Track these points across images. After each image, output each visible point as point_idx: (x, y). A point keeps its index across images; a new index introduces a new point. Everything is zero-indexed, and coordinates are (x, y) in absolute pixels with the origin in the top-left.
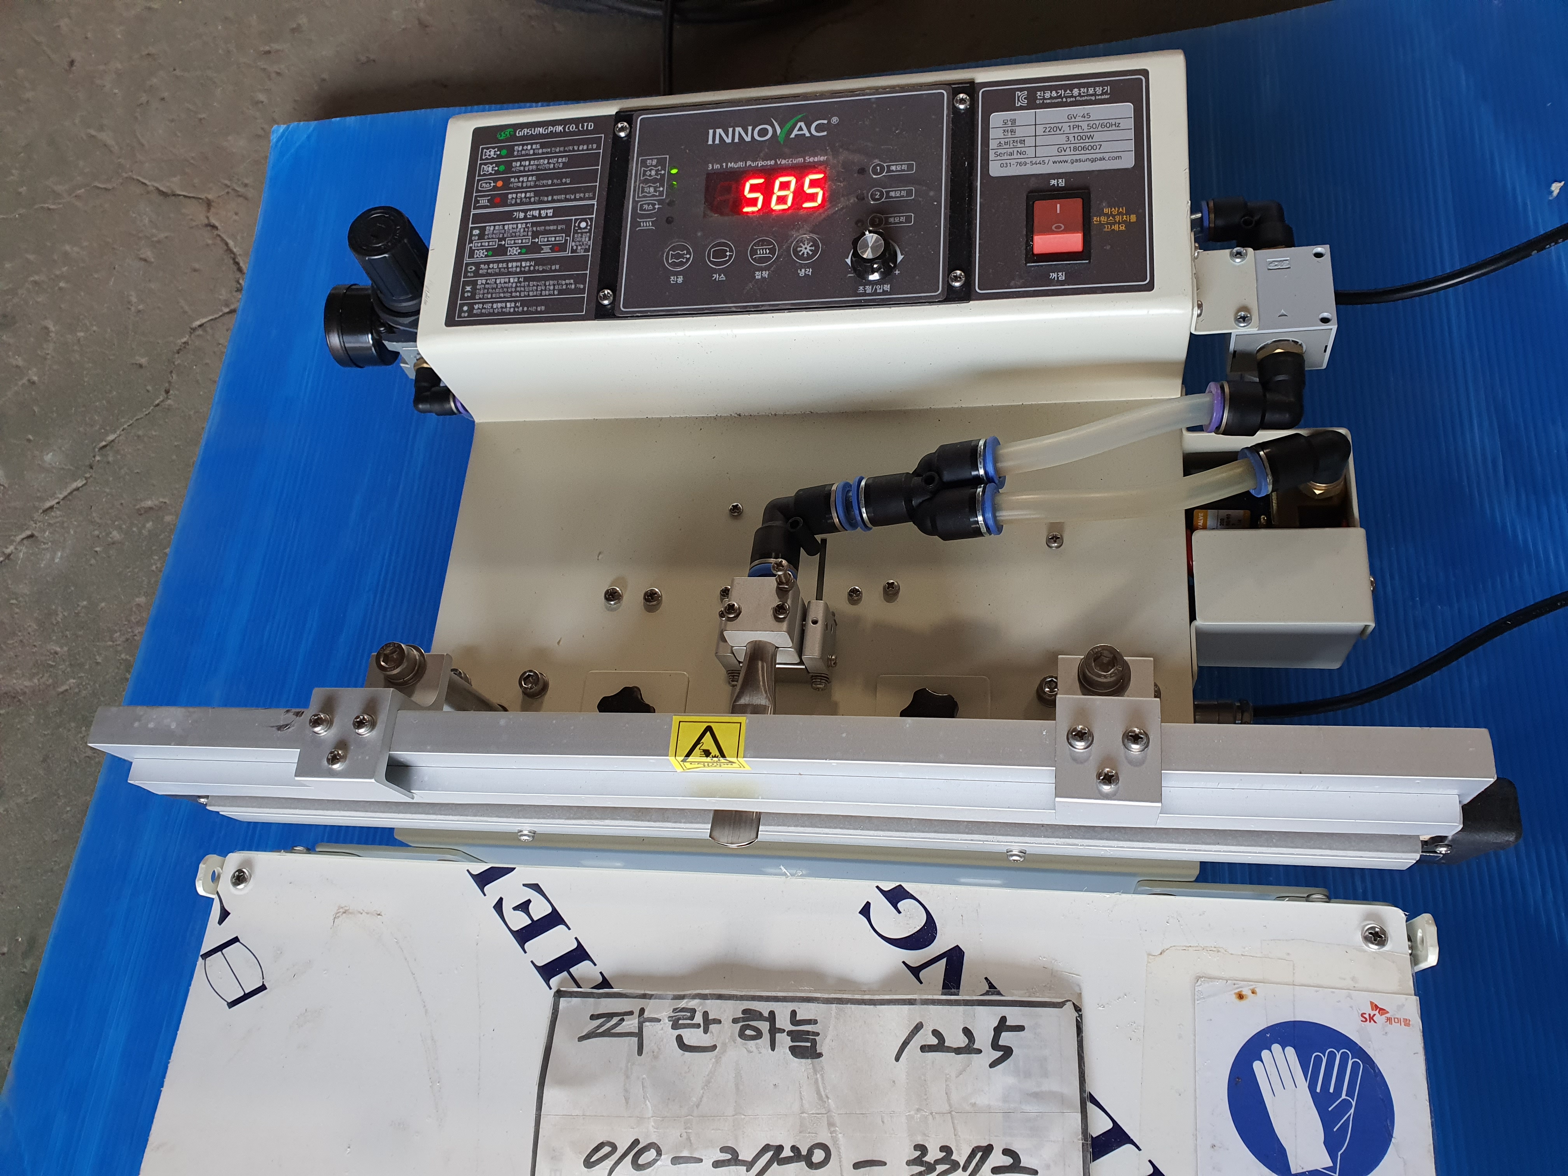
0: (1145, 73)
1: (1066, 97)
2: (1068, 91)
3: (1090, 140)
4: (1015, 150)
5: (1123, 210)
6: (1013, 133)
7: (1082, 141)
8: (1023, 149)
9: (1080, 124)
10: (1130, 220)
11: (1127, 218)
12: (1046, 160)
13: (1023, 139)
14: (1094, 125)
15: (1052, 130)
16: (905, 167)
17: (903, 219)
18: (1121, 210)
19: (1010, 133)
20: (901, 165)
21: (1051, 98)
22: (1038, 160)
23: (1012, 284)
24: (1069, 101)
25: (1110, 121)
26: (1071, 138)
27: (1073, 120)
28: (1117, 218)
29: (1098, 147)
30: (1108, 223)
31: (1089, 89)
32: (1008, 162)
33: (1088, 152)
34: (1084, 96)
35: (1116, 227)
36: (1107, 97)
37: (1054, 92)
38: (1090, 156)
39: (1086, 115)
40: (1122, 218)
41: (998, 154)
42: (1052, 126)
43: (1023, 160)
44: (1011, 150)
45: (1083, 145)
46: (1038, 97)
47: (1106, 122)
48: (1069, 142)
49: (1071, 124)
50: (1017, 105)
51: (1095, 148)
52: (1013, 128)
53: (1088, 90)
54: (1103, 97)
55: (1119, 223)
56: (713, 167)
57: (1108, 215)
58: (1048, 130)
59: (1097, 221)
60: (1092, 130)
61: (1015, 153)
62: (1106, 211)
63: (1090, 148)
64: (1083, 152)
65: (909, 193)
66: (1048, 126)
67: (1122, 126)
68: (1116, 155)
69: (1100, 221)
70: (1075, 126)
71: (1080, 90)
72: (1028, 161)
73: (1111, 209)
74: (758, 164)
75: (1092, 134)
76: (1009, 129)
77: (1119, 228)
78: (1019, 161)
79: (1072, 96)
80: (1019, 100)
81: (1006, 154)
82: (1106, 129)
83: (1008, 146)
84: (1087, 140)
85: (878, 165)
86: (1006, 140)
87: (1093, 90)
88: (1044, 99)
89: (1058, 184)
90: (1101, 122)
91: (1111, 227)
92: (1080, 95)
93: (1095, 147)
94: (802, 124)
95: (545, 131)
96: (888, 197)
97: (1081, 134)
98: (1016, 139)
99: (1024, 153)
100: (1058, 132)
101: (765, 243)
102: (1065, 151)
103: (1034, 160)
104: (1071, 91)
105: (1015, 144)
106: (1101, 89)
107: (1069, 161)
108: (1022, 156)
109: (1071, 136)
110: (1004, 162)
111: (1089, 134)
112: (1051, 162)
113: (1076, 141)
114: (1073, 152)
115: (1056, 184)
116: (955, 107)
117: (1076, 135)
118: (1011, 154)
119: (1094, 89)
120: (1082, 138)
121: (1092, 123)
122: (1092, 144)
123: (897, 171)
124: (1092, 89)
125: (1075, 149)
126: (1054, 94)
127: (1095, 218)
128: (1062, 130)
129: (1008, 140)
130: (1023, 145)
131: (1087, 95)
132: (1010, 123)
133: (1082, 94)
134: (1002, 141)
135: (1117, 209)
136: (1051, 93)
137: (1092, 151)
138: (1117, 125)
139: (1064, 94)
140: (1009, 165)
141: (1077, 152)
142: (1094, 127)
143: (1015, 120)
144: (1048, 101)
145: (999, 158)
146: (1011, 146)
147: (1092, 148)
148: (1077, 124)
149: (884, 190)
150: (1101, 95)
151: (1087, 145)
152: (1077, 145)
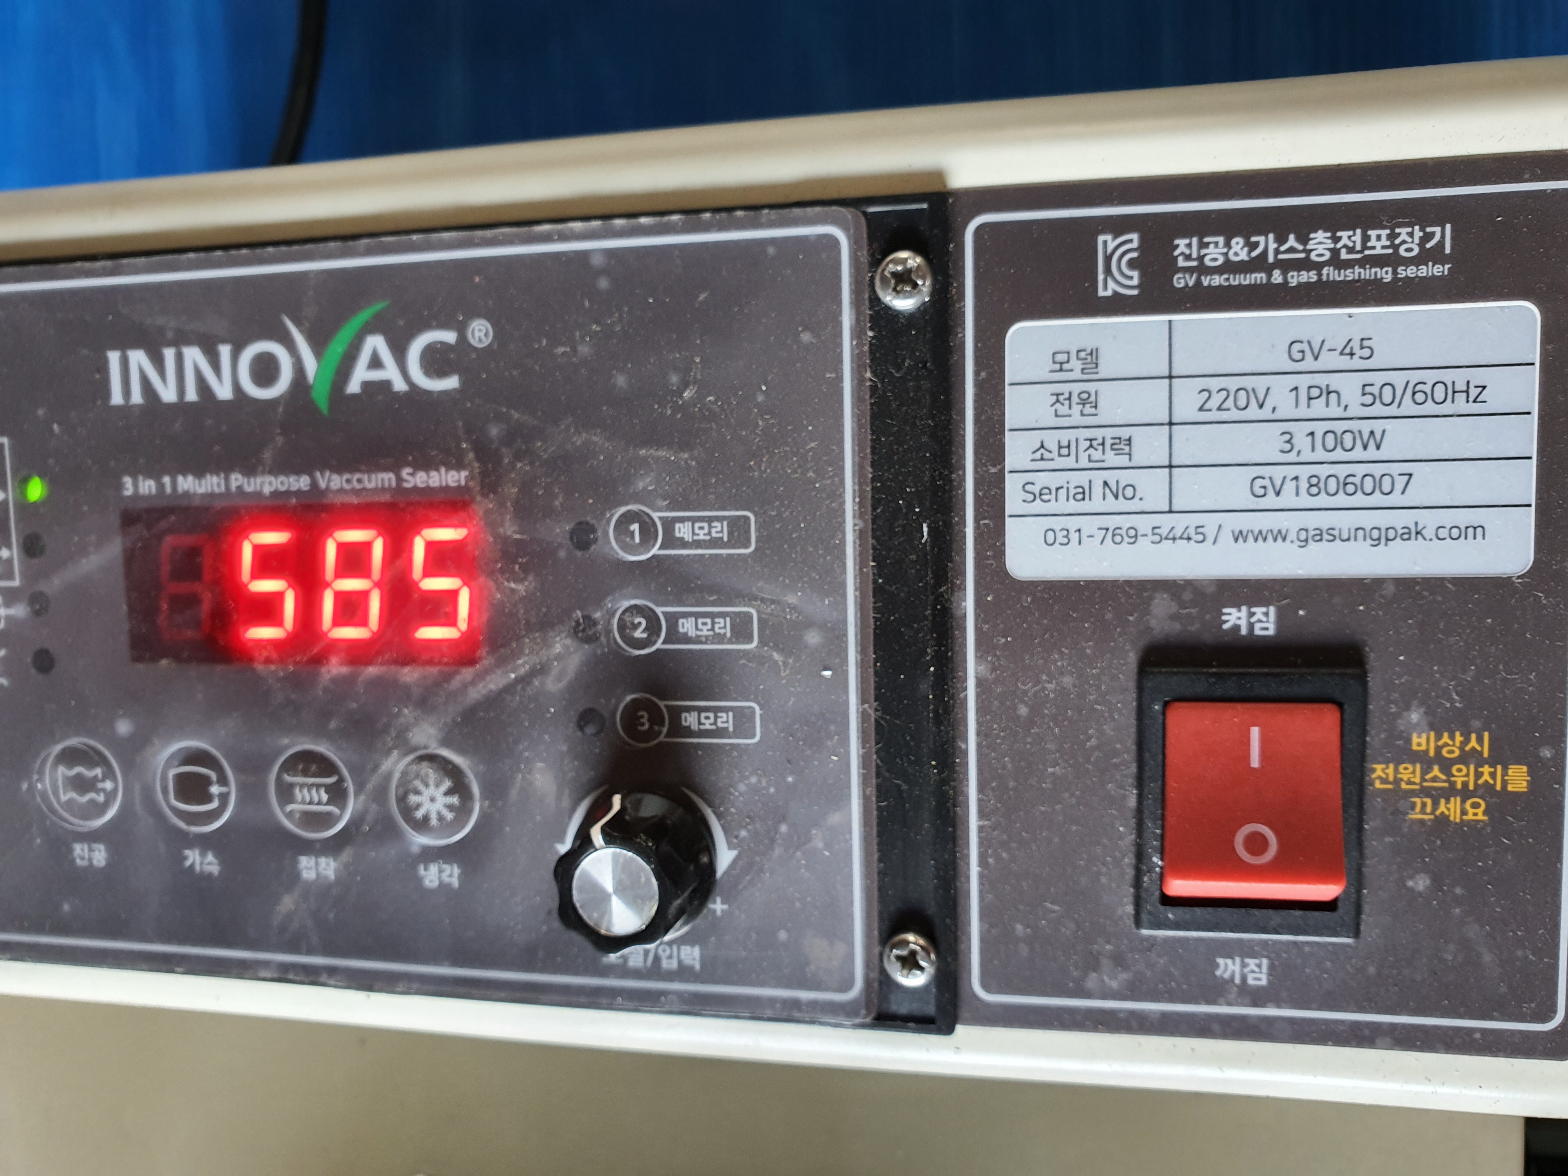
1: (1286, 266)
2: (1292, 241)
3: (1372, 453)
4: (1099, 478)
5: (1480, 740)
6: (1088, 409)
7: (1339, 454)
8: (1125, 477)
9: (1335, 382)
10: (1505, 783)
11: (1493, 775)
12: (1211, 522)
13: (1125, 433)
14: (1387, 390)
15: (1230, 403)
16: (720, 530)
17: (726, 721)
18: (1473, 743)
19: (1077, 409)
20: (710, 520)
21: (1229, 267)
22: (1180, 522)
24: (1293, 282)
25: (1448, 376)
26: (1302, 442)
27: (1309, 363)
28: (1461, 775)
29: (1401, 482)
30: (1425, 792)
31: (1373, 233)
32: (1073, 523)
33: (1359, 500)
34: (1349, 264)
35: (1452, 809)
36: (1438, 270)
37: (1238, 243)
38: (1368, 519)
39: (1355, 344)
40: (1479, 775)
42: (1233, 383)
43: (1125, 522)
44: (1081, 478)
45: (1342, 471)
46: (1181, 263)
47: (1430, 377)
48: (1292, 457)
49: (1303, 381)
51: (1386, 488)
52: (1091, 387)
53: (1366, 238)
54: (1424, 271)
55: (1465, 794)
57: (1425, 760)
58: (1214, 403)
59: (1384, 781)
60: (1378, 409)
61: (1098, 489)
62: (1420, 741)
63: (1368, 484)
64: (1341, 500)
65: (741, 630)
66: (1214, 384)
67: (1494, 400)
68: (1463, 518)
69: (1397, 781)
70: (1315, 392)
71: (1336, 239)
72: (1144, 524)
73: (1439, 737)
74: (262, 484)
75: (1378, 426)
76: (1076, 388)
77: (1464, 812)
78: (1112, 522)
79: (1306, 264)
81: (1062, 493)
82: (1430, 408)
83: (1070, 462)
84: (1358, 453)
85: (628, 518)
86: (1065, 436)
87: (1385, 242)
88: (1202, 269)
89: (1251, 626)
90: (1415, 377)
91: (1436, 805)
92: (1335, 261)
93: (1387, 481)
94: (376, 343)
96: (673, 636)
97: (1339, 426)
98: (1099, 433)
99: (1129, 492)
100: (1253, 412)
101: (314, 767)
102: (1278, 494)
103: (1166, 522)
104: (1304, 239)
105: (1097, 455)
106: (1418, 233)
107: (1292, 536)
108: (1122, 505)
109: (1300, 430)
110: (1057, 523)
111: (1366, 427)
112: (1226, 537)
113: (1320, 454)
114: (1306, 501)
115: (1243, 624)
116: (878, 300)
117: (1320, 428)
118: (1083, 494)
119: (1392, 236)
120: (1339, 442)
121: (1379, 379)
122: (1378, 470)
123: (698, 544)
124: (1384, 233)
125: (1315, 486)
126: (1239, 251)
127: (1379, 768)
128: (1268, 406)
129: (1071, 435)
130: (1123, 460)
131: (1363, 262)
132: (1076, 365)
133: (1344, 255)
134: (1051, 439)
135: (1459, 738)
136: (1228, 245)
137: (1378, 499)
138: (1474, 392)
139: (1277, 252)
140: (1074, 537)
141: (1323, 500)
142: (1387, 399)
143: (1094, 353)
144: (1217, 280)
145: (1038, 506)
146: (1084, 462)
147: (1378, 484)
148: (1322, 380)
149: (659, 610)
150: (1417, 261)
151: (1361, 469)
152: (1323, 471)
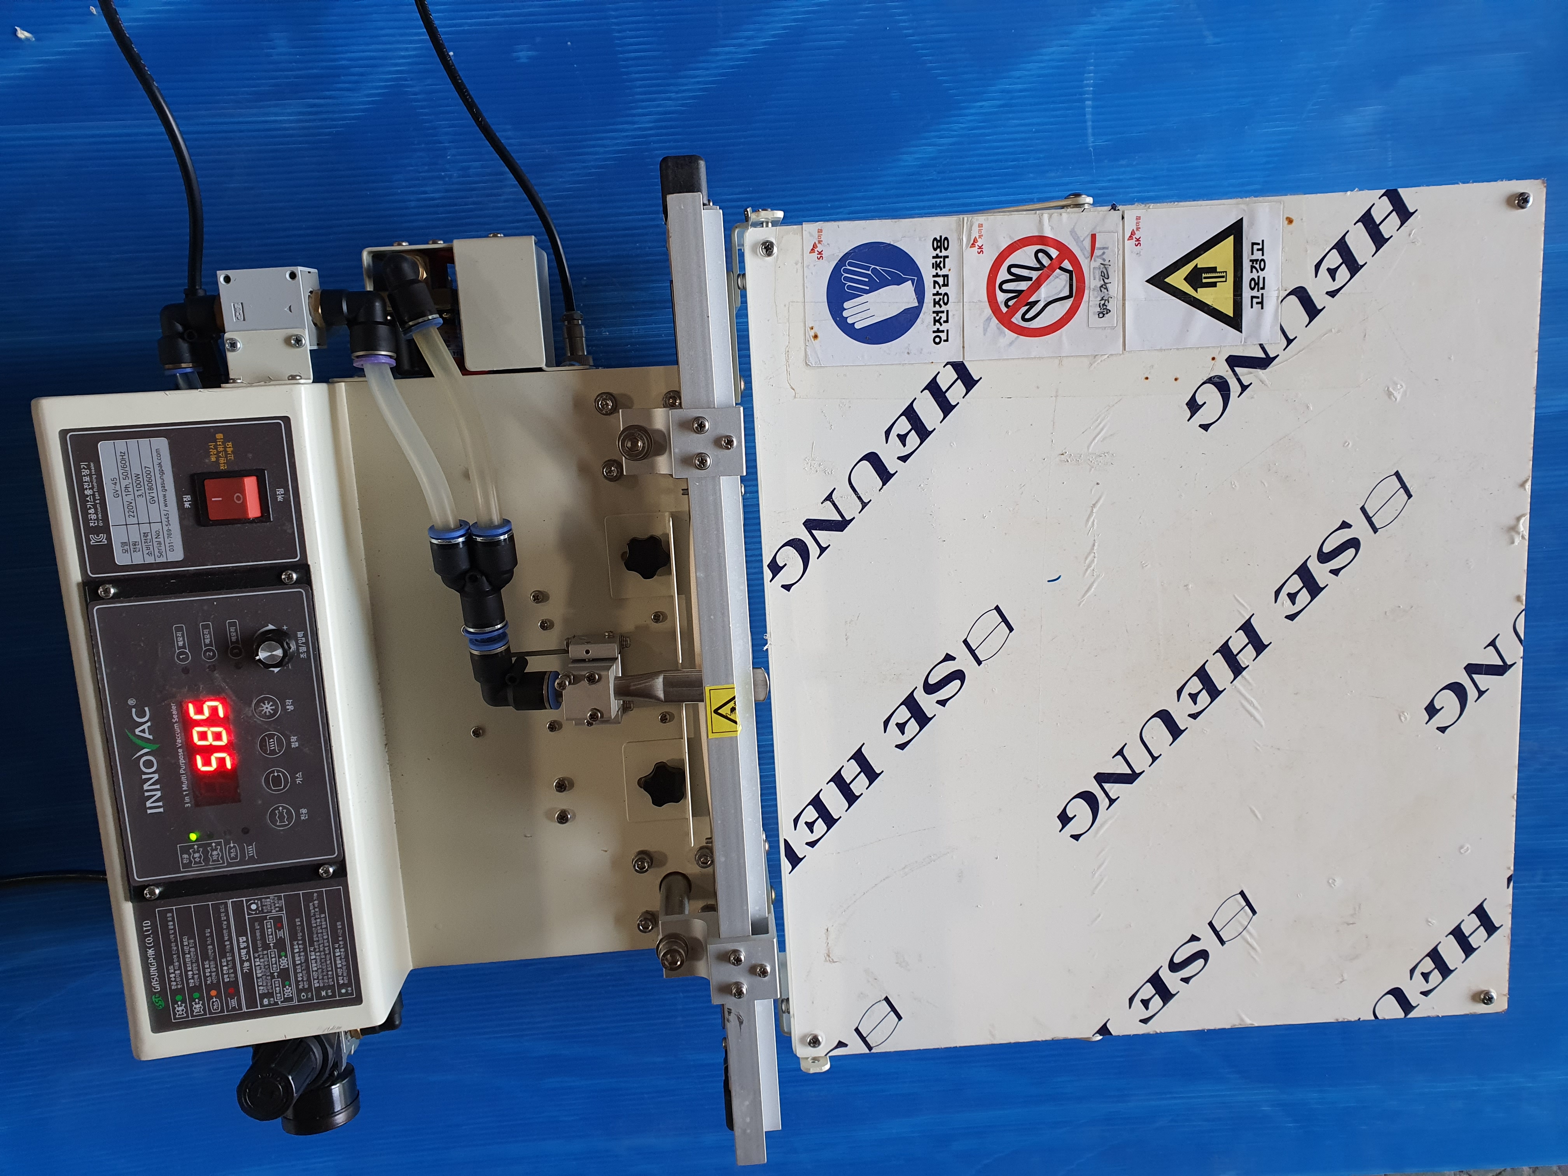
0: (63, 433)
1: (95, 500)
2: (88, 499)
3: (141, 476)
4: (154, 540)
5: (211, 445)
6: (137, 544)
7: (142, 484)
8: (154, 533)
9: (123, 487)
10: (221, 439)
11: (219, 442)
12: (163, 513)
13: (142, 535)
14: (124, 474)
15: (132, 510)
16: (179, 634)
17: (232, 629)
18: (212, 447)
19: (137, 546)
20: (177, 637)
21: (96, 513)
22: (164, 520)
23: (290, 531)
24: (99, 498)
25: (119, 461)
26: (140, 493)
27: (119, 492)
28: (220, 449)
29: (147, 469)
30: (226, 457)
31: (84, 480)
32: (167, 545)
33: (153, 478)
34: (92, 485)
35: (229, 450)
36: (92, 465)
37: (90, 511)
38: (158, 476)
39: (113, 482)
40: (220, 445)
41: (159, 555)
42: (126, 510)
43: (165, 533)
44: (155, 544)
45: (146, 483)
46: (96, 524)
47: (119, 464)
48: (144, 495)
49: (124, 494)
50: (106, 543)
51: (149, 472)
52: (131, 543)
53: (86, 482)
54: (93, 468)
55: (225, 447)
56: (187, 803)
57: (218, 458)
58: (132, 514)
59: (224, 466)
60: (129, 476)
61: (157, 540)
62: (213, 459)
63: (149, 476)
64: (153, 482)
65: (206, 627)
66: (127, 514)
67: (124, 450)
68: (155, 454)
69: (224, 463)
70: (127, 491)
71: (86, 489)
72: (165, 528)
73: (212, 455)
74: (182, 763)
75: (133, 476)
76: (132, 547)
77: (230, 447)
78: (166, 536)
79: (94, 495)
80: (100, 542)
81: (159, 548)
82: (127, 464)
83: (151, 547)
84: (141, 479)
85: (178, 658)
86: (144, 549)
87: (86, 477)
88: (97, 519)
89: (189, 501)
90: (120, 468)
91: (230, 454)
92: (92, 488)
93: (147, 472)
94: (137, 731)
95: (154, 965)
96: (211, 644)
97: (135, 485)
98: (143, 541)
99: (158, 532)
100: (133, 504)
101: (264, 744)
102: (154, 497)
103: (164, 523)
104: (87, 496)
105: (149, 541)
106: (83, 470)
107: (164, 493)
108: (161, 534)
109: (137, 493)
110: (168, 549)
111: (134, 478)
112: (166, 509)
113: (142, 488)
114: (155, 491)
115: (188, 503)
116: (112, 597)
117: (135, 489)
118: (159, 543)
119: (84, 476)
120: (139, 484)
121: (121, 476)
122: (145, 475)
123: (184, 640)
124: (84, 478)
125: (151, 489)
126: (92, 511)
127: (221, 468)
128: (132, 501)
129: (144, 547)
130: (149, 534)
131: (92, 482)
132: (126, 548)
133: (90, 486)
134: (146, 552)
135: (211, 450)
136: (91, 514)
137: (152, 474)
138: (122, 454)
139: (91, 502)
140: (171, 544)
141: (154, 487)
142: (126, 474)
143: (122, 543)
144: (100, 516)
145: (164, 554)
146: (151, 544)
147: (149, 474)
148: (123, 489)
149: (204, 649)
150: (90, 470)
151: (145, 479)
152: (147, 487)
